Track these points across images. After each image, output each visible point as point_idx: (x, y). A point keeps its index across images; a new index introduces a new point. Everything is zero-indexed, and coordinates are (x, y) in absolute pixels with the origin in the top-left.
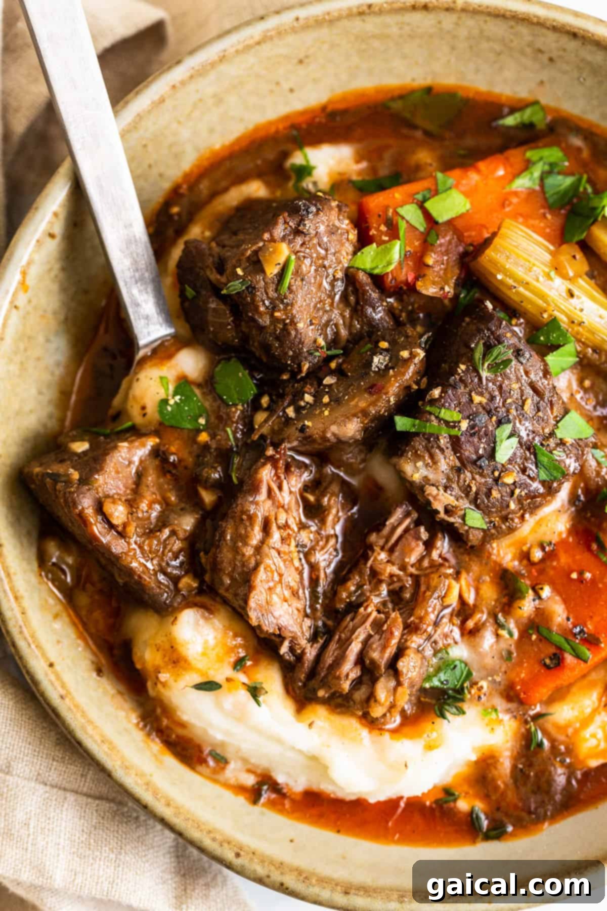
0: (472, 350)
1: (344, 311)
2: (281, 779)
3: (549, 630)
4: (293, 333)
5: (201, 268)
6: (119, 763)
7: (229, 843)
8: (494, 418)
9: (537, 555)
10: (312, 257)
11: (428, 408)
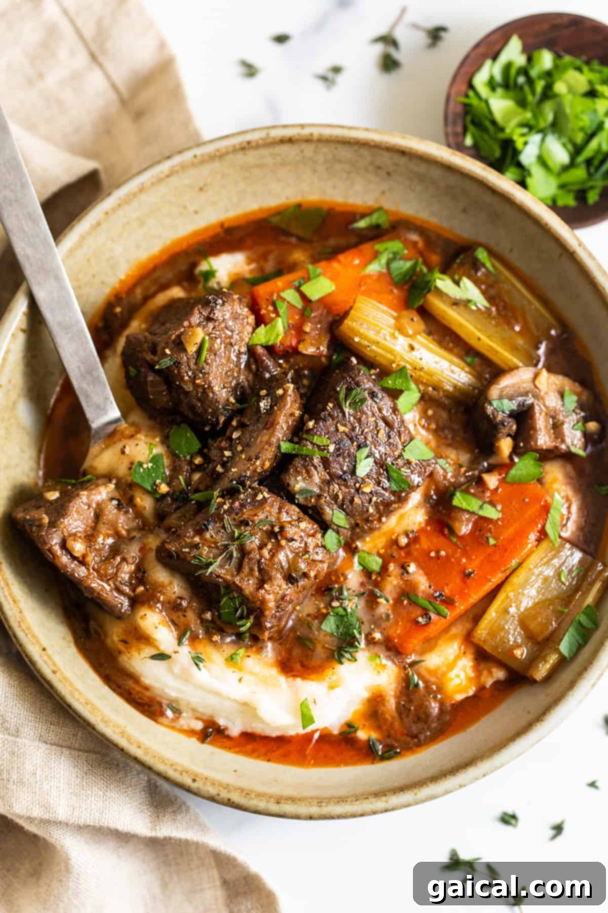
0: (338, 393)
1: (248, 376)
2: (222, 722)
3: (417, 596)
4: (211, 395)
5: (139, 352)
6: (99, 719)
7: (187, 772)
8: (355, 443)
9: (403, 541)
10: (221, 338)
11: (305, 436)
